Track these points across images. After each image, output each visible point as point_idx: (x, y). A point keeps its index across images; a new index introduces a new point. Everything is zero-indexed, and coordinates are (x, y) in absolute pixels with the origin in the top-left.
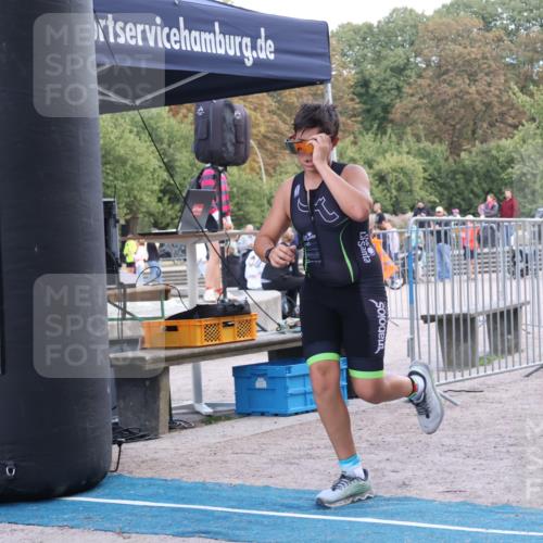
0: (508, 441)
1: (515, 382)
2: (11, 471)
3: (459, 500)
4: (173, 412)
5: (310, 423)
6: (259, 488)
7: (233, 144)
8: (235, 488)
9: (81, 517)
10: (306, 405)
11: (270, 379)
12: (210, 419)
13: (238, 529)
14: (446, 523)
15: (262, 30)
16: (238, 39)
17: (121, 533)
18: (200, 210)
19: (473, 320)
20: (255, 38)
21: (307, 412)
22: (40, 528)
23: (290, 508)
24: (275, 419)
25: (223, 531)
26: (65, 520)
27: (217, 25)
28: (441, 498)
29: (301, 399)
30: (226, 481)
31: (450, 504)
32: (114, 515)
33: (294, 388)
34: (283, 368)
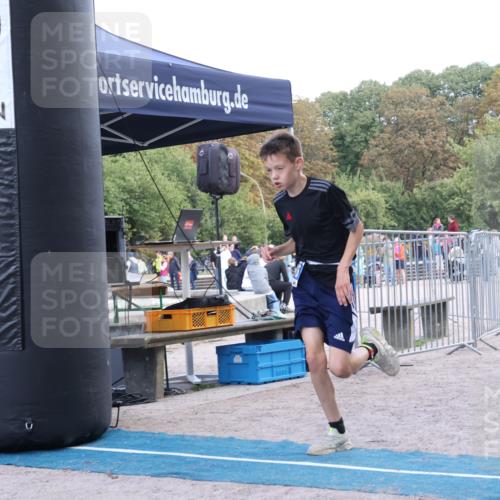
0: (426, 403)
1: (440, 358)
2: (29, 426)
3: (380, 448)
4: (170, 382)
5: (273, 390)
6: (225, 439)
7: (227, 178)
8: (206, 439)
9: (83, 461)
10: (273, 376)
11: (245, 356)
12: (198, 387)
13: (203, 471)
14: (367, 466)
15: (239, 87)
16: (219, 93)
17: (111, 474)
18: (191, 225)
19: (410, 310)
20: (232, 92)
21: (274, 381)
22: (49, 470)
23: (246, 455)
24: (248, 387)
25: (191, 472)
26: (70, 464)
27: (202, 82)
28: (367, 446)
29: (269, 371)
30: (200, 434)
31: (373, 451)
32: (108, 460)
33: (263, 362)
34: (255, 346)
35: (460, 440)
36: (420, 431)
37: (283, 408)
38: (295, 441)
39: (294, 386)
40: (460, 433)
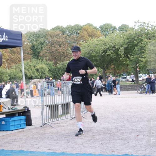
0: (65, 136)
1: (68, 121)
3: (52, 151)
5: (16, 133)
6: (1, 150)
10: (15, 128)
11: (6, 122)
19: (57, 106)
21: (15, 130)
24: (7, 132)
28: (47, 151)
29: (14, 126)
31: (49, 153)
33: (12, 124)
34: (9, 119)
35: (76, 148)
36: (64, 146)
37: (19, 139)
38: (24, 150)
39: (22, 131)
40: (76, 146)
